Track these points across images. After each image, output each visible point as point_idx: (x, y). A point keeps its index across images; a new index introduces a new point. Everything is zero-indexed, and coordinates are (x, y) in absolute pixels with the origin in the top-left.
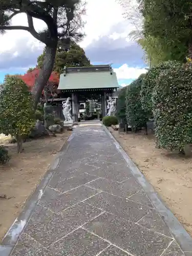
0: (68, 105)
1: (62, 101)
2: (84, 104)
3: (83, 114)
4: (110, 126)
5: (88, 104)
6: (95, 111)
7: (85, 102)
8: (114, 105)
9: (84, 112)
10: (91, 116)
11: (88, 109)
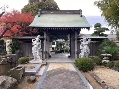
0: (38, 44)
1: (31, 39)
2: (55, 42)
3: (54, 48)
4: (86, 71)
5: (57, 42)
6: (62, 47)
7: (56, 41)
8: (88, 45)
9: (55, 47)
10: (59, 50)
11: (57, 46)
